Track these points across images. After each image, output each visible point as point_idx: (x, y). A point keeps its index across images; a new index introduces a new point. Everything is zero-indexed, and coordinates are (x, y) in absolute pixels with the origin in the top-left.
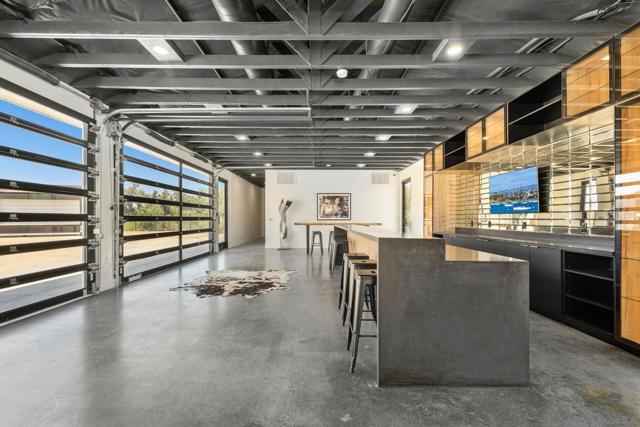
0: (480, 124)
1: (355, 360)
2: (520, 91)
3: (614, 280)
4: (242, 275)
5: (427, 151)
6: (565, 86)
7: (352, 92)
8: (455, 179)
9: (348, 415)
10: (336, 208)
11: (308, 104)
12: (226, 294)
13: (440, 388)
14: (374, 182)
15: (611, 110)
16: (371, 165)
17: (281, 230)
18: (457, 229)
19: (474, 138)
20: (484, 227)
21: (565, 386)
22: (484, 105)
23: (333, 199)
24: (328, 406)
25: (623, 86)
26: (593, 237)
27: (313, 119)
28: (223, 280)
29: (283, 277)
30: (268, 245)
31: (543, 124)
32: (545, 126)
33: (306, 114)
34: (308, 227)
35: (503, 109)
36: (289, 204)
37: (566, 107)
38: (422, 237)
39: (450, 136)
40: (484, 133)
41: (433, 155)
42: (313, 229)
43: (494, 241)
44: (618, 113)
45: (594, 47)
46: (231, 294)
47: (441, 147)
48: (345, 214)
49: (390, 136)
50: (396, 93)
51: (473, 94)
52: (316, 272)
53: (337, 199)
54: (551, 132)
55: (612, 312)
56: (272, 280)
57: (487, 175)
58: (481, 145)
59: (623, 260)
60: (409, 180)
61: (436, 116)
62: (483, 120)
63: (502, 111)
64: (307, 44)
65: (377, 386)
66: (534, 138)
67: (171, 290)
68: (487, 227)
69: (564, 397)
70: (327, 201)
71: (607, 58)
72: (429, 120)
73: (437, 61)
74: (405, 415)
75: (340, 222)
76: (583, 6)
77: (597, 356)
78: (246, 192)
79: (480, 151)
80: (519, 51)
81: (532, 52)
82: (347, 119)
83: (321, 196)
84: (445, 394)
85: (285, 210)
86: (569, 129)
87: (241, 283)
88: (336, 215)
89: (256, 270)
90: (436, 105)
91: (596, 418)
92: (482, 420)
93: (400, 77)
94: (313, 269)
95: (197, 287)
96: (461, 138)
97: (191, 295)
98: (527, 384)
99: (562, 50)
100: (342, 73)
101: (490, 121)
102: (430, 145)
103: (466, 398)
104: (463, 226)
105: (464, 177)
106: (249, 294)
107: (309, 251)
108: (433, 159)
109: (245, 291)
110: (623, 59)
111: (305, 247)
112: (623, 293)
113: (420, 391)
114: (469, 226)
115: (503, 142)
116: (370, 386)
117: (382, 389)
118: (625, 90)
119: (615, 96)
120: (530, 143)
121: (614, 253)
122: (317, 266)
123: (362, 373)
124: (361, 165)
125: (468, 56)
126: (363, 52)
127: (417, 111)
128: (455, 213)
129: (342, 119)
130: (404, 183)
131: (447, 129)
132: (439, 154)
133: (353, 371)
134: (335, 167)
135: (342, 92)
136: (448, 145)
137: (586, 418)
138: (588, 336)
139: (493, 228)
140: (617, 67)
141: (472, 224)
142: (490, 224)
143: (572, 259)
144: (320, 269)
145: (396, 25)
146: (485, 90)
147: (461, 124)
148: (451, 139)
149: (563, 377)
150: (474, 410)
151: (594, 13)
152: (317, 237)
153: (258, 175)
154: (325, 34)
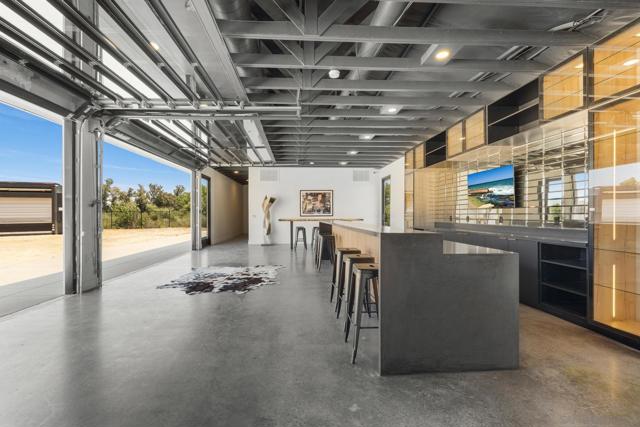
0: (460, 125)
1: (356, 352)
2: (498, 95)
3: (587, 269)
4: (229, 271)
5: (409, 150)
6: (542, 91)
7: (339, 93)
8: (433, 176)
9: (355, 405)
10: (318, 205)
11: (298, 103)
12: (216, 290)
13: (439, 374)
14: (355, 179)
15: (584, 113)
16: (353, 163)
17: (264, 226)
18: (436, 223)
19: (454, 139)
20: (462, 222)
21: (550, 367)
22: (464, 108)
23: (315, 195)
24: (334, 397)
25: (595, 92)
26: (565, 230)
27: (303, 118)
28: (211, 277)
29: (270, 272)
30: (251, 241)
31: (518, 126)
32: (521, 128)
33: (295, 113)
34: (292, 223)
35: (482, 112)
36: (272, 201)
37: (542, 111)
38: (402, 231)
39: (430, 136)
40: (464, 134)
41: (414, 153)
42: (296, 225)
43: (473, 234)
44: (592, 117)
45: (568, 56)
46: (221, 290)
47: (422, 146)
48: (327, 210)
49: (373, 135)
50: (381, 94)
51: (454, 97)
52: (300, 267)
53: (320, 196)
54: (526, 134)
55: (585, 298)
56: (261, 276)
57: (466, 173)
58: (461, 145)
59: (595, 251)
60: (389, 177)
61: (419, 117)
62: (464, 122)
63: (481, 114)
64: (302, 44)
65: (379, 375)
66: (511, 139)
67: (158, 288)
68: (465, 222)
69: (551, 377)
70: (310, 197)
71: (581, 66)
72: (412, 121)
73: (424, 65)
74: (409, 402)
75: (324, 218)
76: (561, 18)
77: (573, 338)
78: (229, 189)
79: (460, 150)
80: (500, 58)
81: (512, 59)
82: (333, 118)
83: (304, 193)
84: (443, 379)
85: (269, 206)
86: (544, 131)
87: (229, 279)
88: (319, 211)
89: (242, 266)
90: (418, 106)
91: (582, 395)
92: (482, 403)
93: (386, 79)
94: (297, 264)
95: (185, 284)
96: (442, 138)
97: (180, 292)
98: (517, 368)
99: (538, 58)
100: (334, 74)
101: (469, 123)
102: (410, 144)
103: (464, 383)
104: (442, 221)
105: (443, 174)
106: (239, 290)
107: (292, 247)
108: (414, 157)
109: (235, 287)
110: (596, 67)
111: (289, 242)
112: (595, 281)
113: (419, 378)
114: (448, 221)
115: (483, 142)
116: (372, 375)
117: (384, 378)
118: (597, 96)
119: (588, 101)
120: (508, 144)
121: (587, 245)
122: (300, 260)
123: (363, 364)
124: (343, 163)
125: (454, 61)
126: (353, 54)
127: (402, 112)
128: (434, 208)
129: (327, 118)
130: (383, 181)
131: (427, 129)
132: (420, 153)
133: (354, 363)
134: (318, 164)
135: (330, 91)
136: (429, 145)
137: (573, 395)
138: (561, 320)
139: (471, 222)
140: (590, 75)
141: (451, 219)
142: (468, 219)
143: (547, 250)
144: (304, 263)
145: (390, 28)
146: (465, 93)
147: (442, 126)
148: (432, 139)
149: (548, 359)
150: (472, 394)
151: (570, 24)
152: (301, 232)
153: (240, 172)
154: (322, 35)
